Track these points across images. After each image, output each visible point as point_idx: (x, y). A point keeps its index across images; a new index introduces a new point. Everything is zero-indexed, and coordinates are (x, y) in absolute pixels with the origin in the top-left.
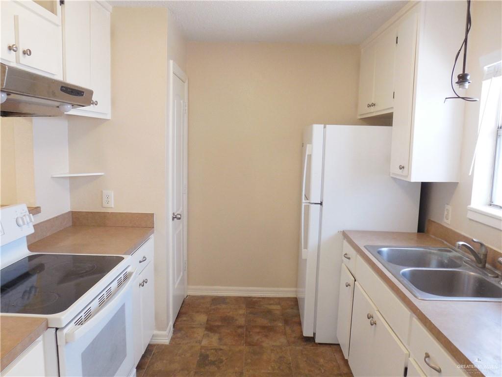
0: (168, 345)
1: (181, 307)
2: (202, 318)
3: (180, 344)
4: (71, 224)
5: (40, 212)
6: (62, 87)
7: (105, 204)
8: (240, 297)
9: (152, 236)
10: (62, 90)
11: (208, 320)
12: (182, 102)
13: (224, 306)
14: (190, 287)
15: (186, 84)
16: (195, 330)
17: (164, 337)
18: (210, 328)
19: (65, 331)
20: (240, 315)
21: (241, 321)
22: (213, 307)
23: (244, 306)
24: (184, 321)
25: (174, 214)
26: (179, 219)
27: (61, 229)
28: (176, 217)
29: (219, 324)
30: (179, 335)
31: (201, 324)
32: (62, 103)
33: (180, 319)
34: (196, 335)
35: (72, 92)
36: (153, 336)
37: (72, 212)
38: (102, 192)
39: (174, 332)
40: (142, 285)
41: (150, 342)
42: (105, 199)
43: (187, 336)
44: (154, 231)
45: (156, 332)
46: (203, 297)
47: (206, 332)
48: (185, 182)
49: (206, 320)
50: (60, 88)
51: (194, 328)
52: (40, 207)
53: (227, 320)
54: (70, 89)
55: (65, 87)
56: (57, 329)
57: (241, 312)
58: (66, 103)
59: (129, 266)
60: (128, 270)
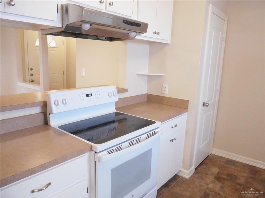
0: (188, 179)
1: (205, 159)
2: (215, 170)
3: (195, 181)
4: (146, 100)
5: (127, 92)
6: (124, 21)
7: (163, 92)
8: (247, 165)
9: (186, 114)
10: (123, 22)
11: (218, 173)
12: (221, 32)
13: (233, 167)
14: (214, 149)
15: (226, 22)
16: (208, 176)
17: (187, 174)
18: (218, 178)
19: (99, 154)
20: (243, 176)
21: (242, 181)
22: (225, 165)
23: (248, 171)
24: (204, 168)
25: (204, 103)
26: (207, 106)
27: (139, 102)
28: (205, 105)
29: (225, 177)
30: (197, 176)
31: (213, 174)
32: (131, 31)
33: (201, 166)
34: (207, 179)
35: (131, 24)
36: (180, 171)
37: (147, 94)
38: (162, 85)
39: (194, 173)
40: (172, 141)
41: (177, 173)
42: (163, 89)
43: (201, 178)
44: (188, 111)
45: (182, 170)
46: (222, 158)
47: (214, 180)
48: (219, 84)
49: (218, 172)
50: (122, 21)
51: (207, 174)
52: (127, 89)
53: (232, 177)
54: (129, 22)
55: (126, 21)
56: (96, 152)
57: (245, 174)
58: (132, 31)
59: (158, 128)
60: (157, 130)
